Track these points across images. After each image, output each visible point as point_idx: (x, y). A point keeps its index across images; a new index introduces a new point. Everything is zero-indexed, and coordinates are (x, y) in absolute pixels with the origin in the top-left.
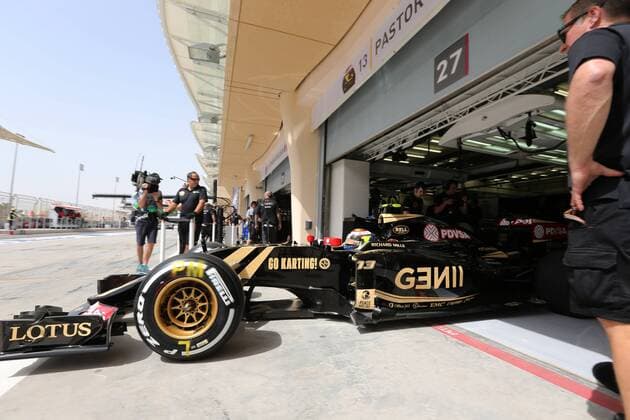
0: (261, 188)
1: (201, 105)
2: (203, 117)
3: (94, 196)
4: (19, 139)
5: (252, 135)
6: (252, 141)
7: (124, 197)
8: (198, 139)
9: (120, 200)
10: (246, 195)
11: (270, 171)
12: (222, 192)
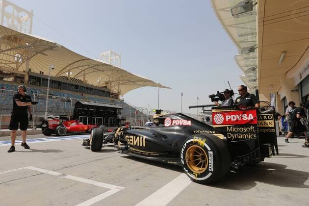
0: (296, 90)
1: (241, 44)
2: (243, 51)
3: (190, 107)
4: (159, 86)
5: (285, 52)
6: (284, 57)
7: (203, 106)
8: (240, 66)
9: (202, 108)
10: (282, 97)
11: (304, 77)
12: (262, 98)
